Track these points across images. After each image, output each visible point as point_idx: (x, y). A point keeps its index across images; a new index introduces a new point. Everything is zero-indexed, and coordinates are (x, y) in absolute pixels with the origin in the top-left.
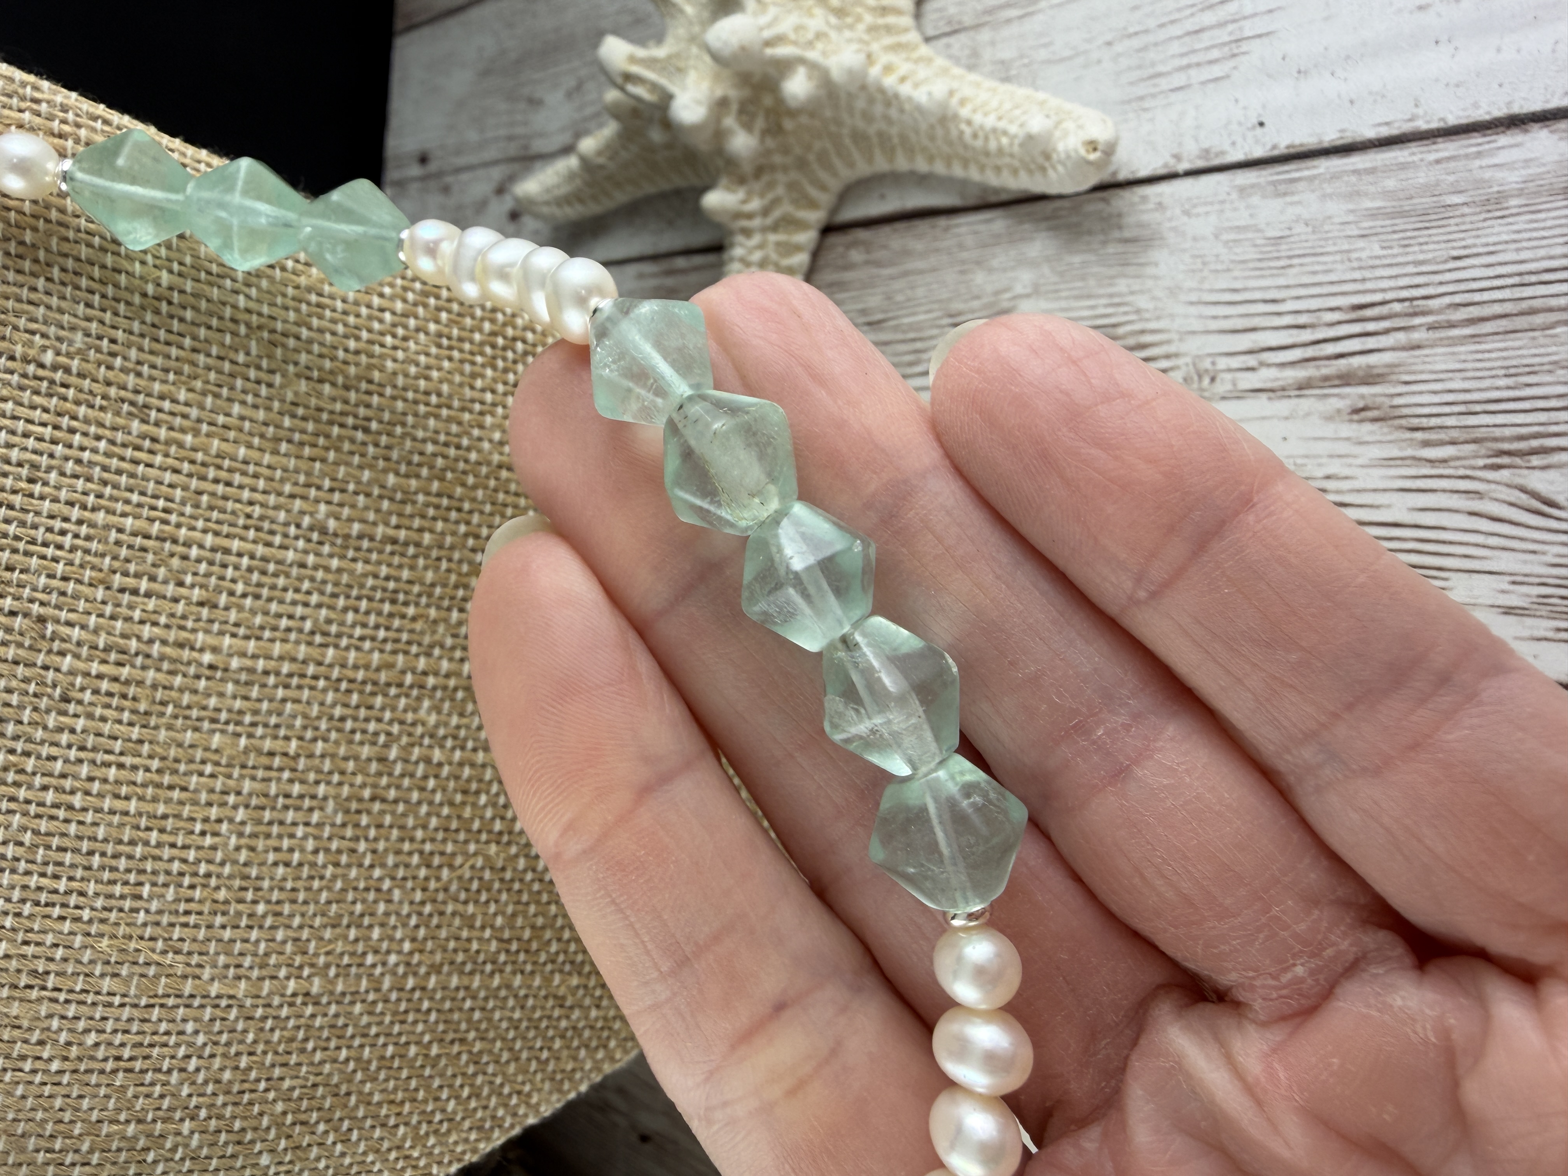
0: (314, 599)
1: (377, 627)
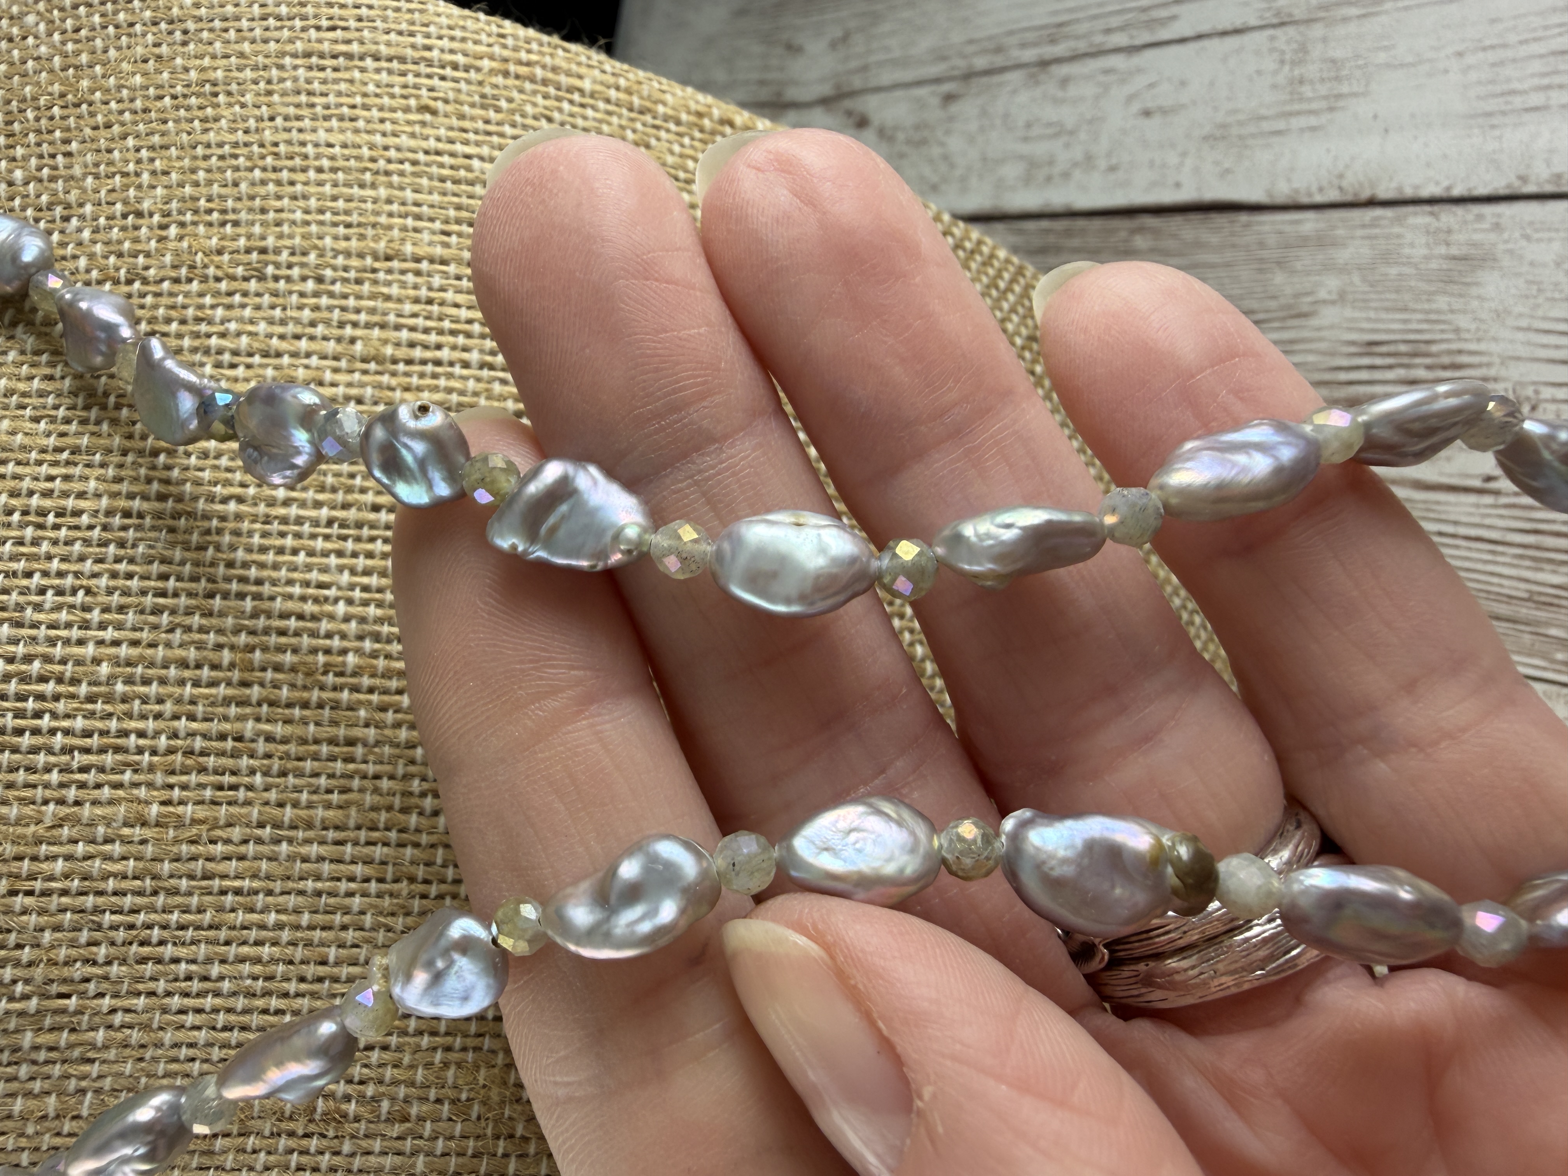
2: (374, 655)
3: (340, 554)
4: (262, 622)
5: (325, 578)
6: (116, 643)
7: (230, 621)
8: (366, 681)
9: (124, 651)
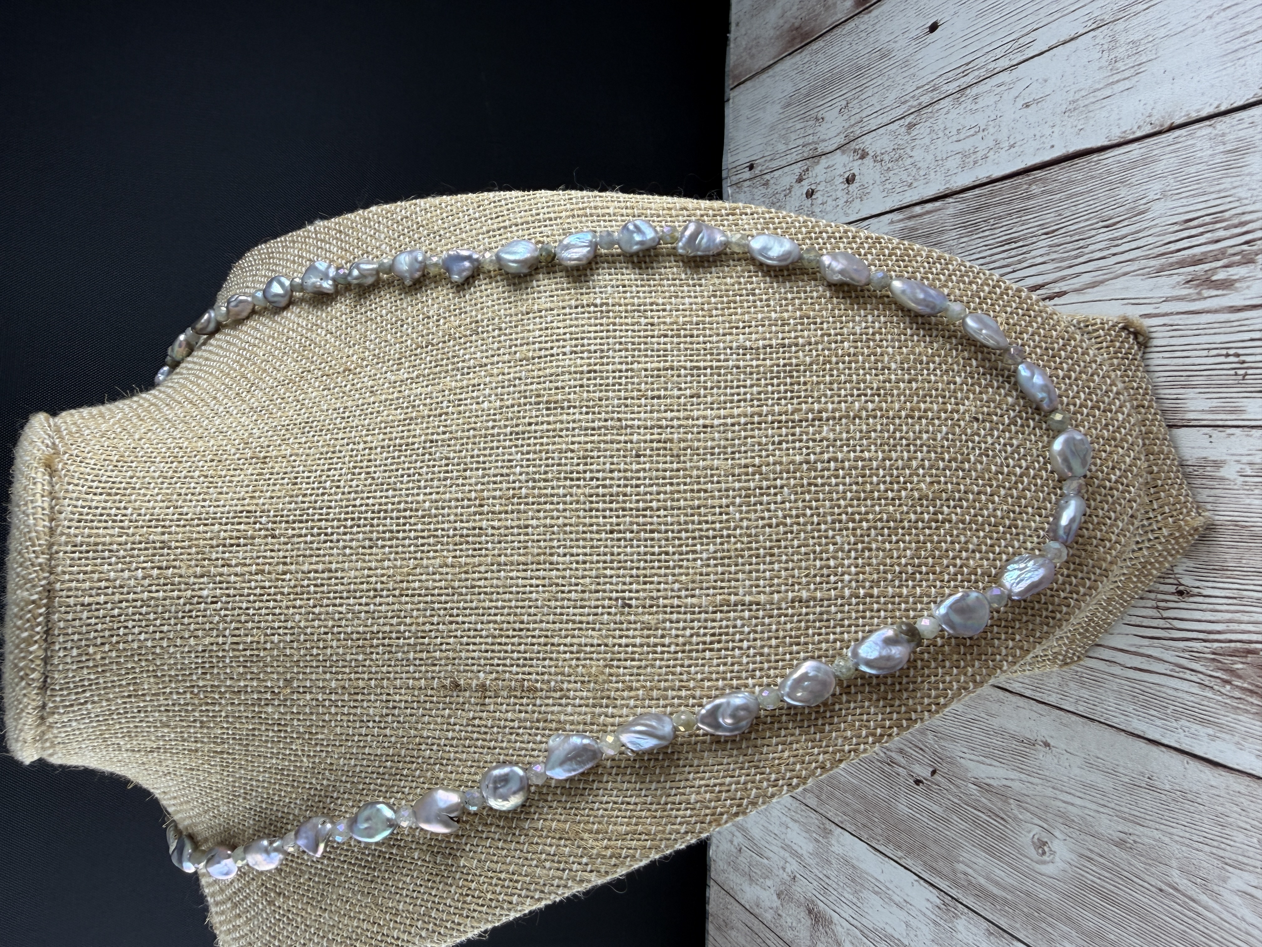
0: (748, 383)
1: (786, 392)
2: (534, 488)
3: (516, 446)
4: (486, 479)
5: (511, 457)
6: (431, 494)
7: (473, 480)
8: (531, 500)
9: (434, 496)
